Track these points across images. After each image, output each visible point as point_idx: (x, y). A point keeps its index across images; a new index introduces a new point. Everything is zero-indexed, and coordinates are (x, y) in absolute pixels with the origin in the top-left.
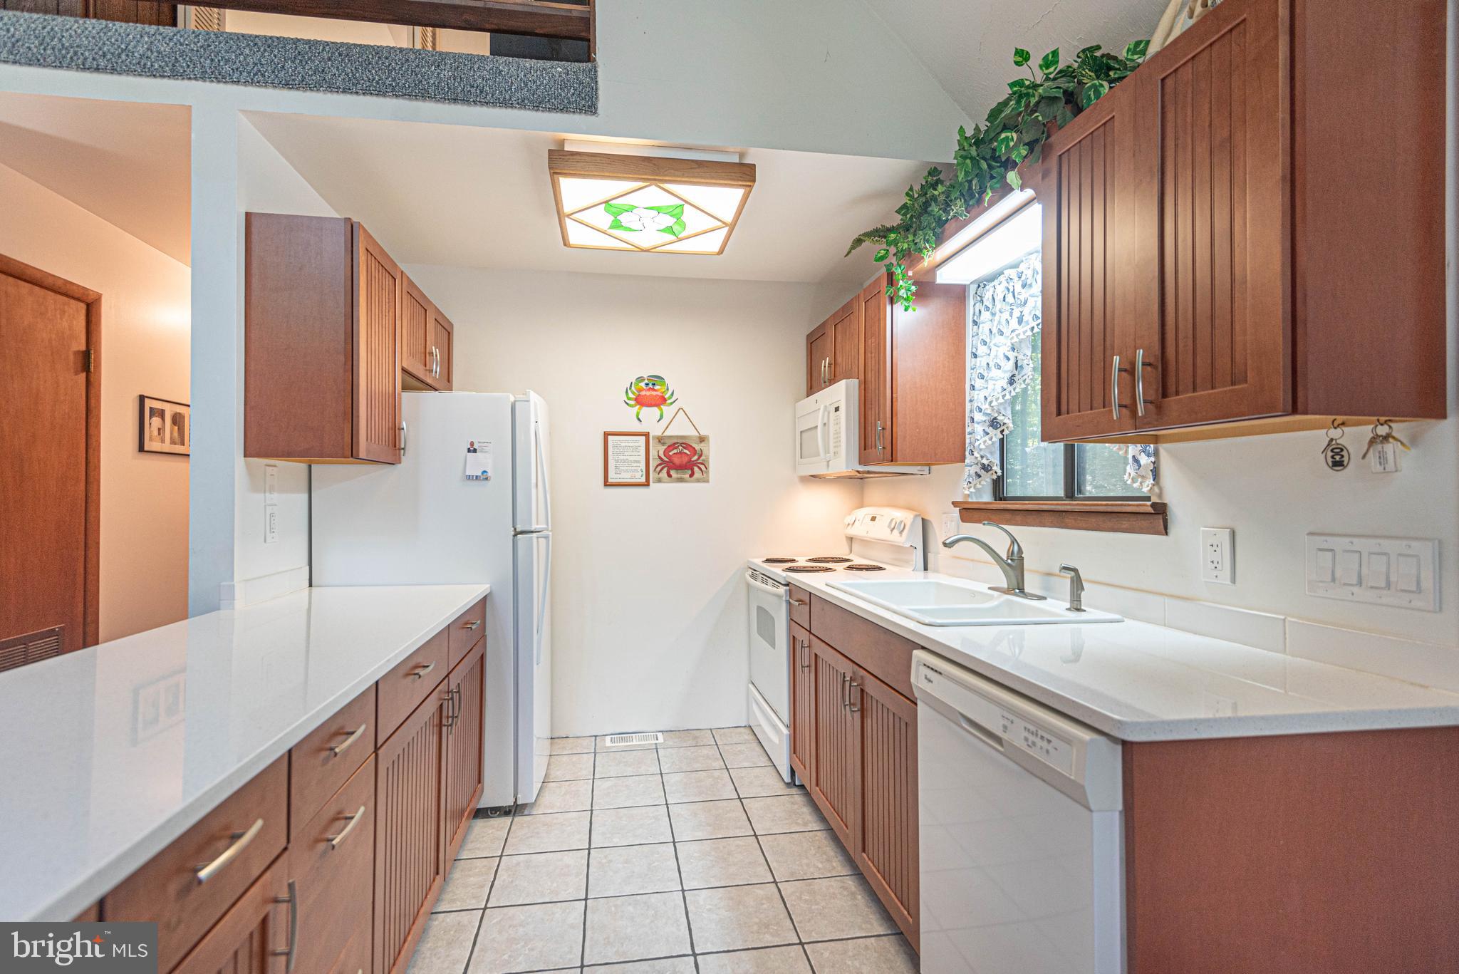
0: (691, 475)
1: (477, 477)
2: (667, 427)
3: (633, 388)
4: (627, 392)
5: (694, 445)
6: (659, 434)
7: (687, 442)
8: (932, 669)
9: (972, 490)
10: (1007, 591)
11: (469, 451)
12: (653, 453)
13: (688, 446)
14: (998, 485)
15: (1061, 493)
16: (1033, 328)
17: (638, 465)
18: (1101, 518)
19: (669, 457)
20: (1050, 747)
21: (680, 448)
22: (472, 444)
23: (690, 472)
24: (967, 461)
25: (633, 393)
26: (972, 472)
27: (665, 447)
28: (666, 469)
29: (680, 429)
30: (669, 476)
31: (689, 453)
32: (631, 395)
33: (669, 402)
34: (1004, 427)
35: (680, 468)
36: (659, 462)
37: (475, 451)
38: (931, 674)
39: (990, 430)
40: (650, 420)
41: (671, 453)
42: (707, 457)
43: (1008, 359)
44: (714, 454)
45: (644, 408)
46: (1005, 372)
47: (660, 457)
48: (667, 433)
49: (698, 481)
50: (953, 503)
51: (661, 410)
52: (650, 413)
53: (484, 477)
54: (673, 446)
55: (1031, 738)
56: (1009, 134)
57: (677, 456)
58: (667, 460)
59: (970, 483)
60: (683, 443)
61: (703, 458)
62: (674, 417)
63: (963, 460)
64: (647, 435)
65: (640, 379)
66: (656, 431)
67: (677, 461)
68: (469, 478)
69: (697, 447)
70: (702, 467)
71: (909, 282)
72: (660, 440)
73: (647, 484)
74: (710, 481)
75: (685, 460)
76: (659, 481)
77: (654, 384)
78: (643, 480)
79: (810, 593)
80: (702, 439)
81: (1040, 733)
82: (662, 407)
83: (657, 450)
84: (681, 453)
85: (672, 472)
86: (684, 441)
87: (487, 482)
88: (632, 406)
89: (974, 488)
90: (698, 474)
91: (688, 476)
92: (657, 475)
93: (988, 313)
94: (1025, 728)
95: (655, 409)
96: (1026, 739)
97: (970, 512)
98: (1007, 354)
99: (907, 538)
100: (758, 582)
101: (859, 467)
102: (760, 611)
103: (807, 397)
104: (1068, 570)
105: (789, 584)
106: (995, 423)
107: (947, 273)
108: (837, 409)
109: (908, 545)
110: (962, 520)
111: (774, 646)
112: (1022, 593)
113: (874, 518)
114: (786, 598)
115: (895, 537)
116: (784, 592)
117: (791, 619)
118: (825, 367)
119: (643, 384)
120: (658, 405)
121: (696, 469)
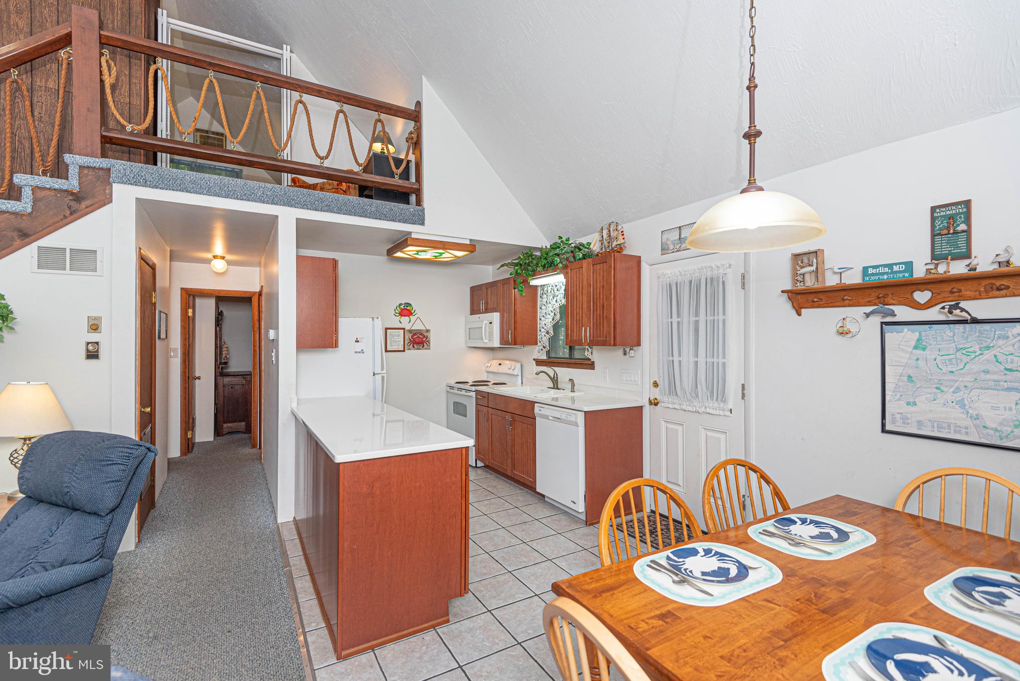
0: (423, 347)
1: (359, 352)
2: (413, 326)
3: (398, 308)
4: (395, 310)
5: (424, 334)
6: (409, 329)
7: (422, 332)
8: (538, 406)
10: (553, 388)
11: (356, 341)
12: (407, 337)
13: (422, 334)
14: (548, 353)
15: (568, 357)
16: (560, 304)
17: (400, 342)
18: (579, 365)
19: (414, 339)
21: (418, 335)
22: (357, 339)
23: (422, 345)
24: (538, 345)
26: (540, 349)
27: (412, 335)
28: (412, 344)
29: (418, 326)
30: (414, 347)
31: (422, 337)
32: (397, 311)
33: (413, 314)
34: (550, 334)
35: (418, 343)
36: (409, 341)
37: (358, 341)
38: (540, 409)
40: (405, 322)
41: (414, 337)
42: (430, 339)
43: (552, 312)
44: (433, 337)
45: (403, 317)
46: (551, 316)
47: (410, 339)
48: (412, 329)
49: (426, 349)
50: (534, 359)
52: (405, 319)
53: (362, 352)
54: (415, 334)
56: (557, 259)
59: (539, 352)
61: (428, 339)
62: (416, 321)
64: (404, 329)
65: (401, 304)
66: (408, 327)
67: (417, 340)
68: (356, 352)
69: (426, 334)
70: (427, 343)
71: (522, 284)
72: (410, 331)
73: (404, 351)
74: (431, 349)
75: (420, 340)
76: (409, 349)
77: (407, 307)
78: (402, 349)
79: (489, 393)
80: (428, 331)
81: (569, 414)
82: (410, 317)
83: (409, 336)
84: (418, 337)
85: (415, 345)
86: (420, 332)
88: (398, 316)
89: (540, 354)
90: (425, 346)
91: (421, 347)
92: (408, 347)
93: (545, 295)
94: (566, 414)
95: (407, 318)
96: (566, 417)
97: (539, 362)
98: (552, 310)
99: (517, 371)
100: (455, 391)
101: (499, 346)
102: (456, 404)
103: (471, 314)
104: (571, 380)
105: (476, 391)
106: (548, 333)
107: (534, 282)
108: (491, 323)
109: (516, 374)
110: (537, 365)
111: (466, 416)
112: (558, 388)
113: (500, 364)
114: (474, 396)
115: (511, 372)
116: (473, 394)
117: (477, 404)
118: (482, 304)
119: (402, 307)
120: (408, 316)
121: (425, 344)
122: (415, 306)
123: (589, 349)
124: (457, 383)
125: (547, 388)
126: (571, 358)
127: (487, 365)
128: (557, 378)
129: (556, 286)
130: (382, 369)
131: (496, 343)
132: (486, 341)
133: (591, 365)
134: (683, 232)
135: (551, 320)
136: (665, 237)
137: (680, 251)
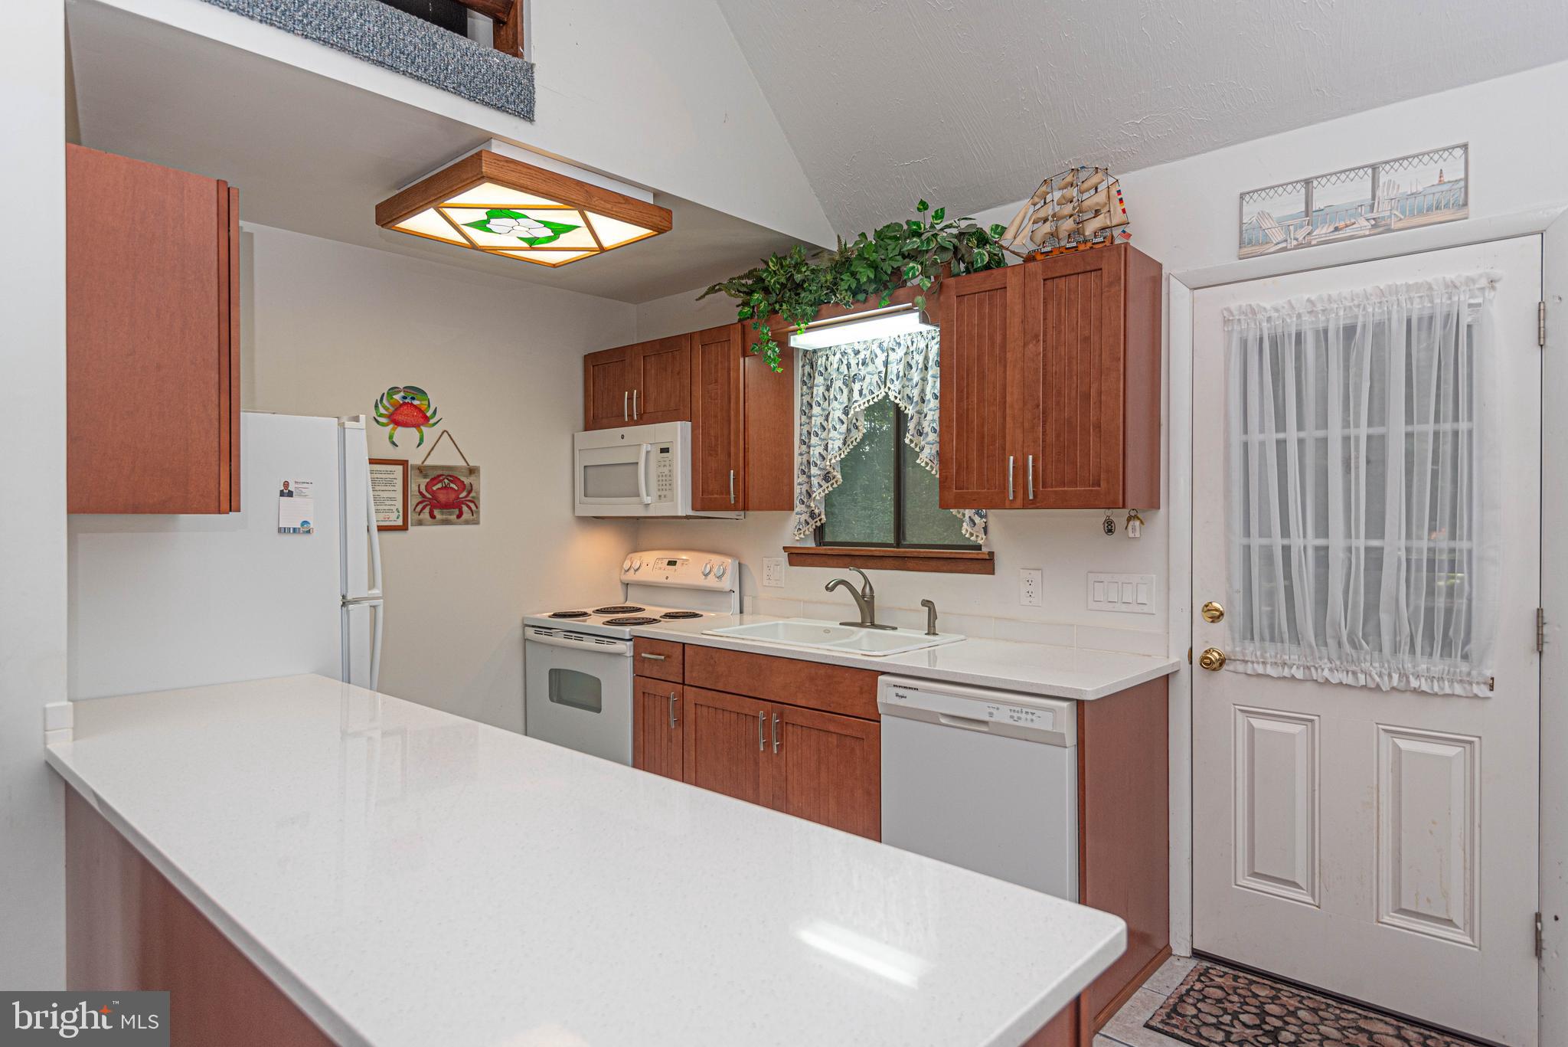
0: (459, 516)
1: (294, 529)
2: (429, 454)
3: (385, 401)
4: (376, 406)
5: (462, 479)
6: (418, 462)
7: (455, 474)
8: (905, 687)
9: (802, 536)
10: (861, 625)
11: (282, 494)
12: (413, 488)
13: (455, 480)
14: (819, 532)
15: (891, 539)
16: (868, 401)
17: (393, 502)
18: (942, 562)
19: (433, 493)
20: (1034, 717)
21: (446, 481)
22: (286, 484)
23: (457, 511)
24: (797, 510)
25: (385, 408)
26: (802, 520)
27: (428, 480)
28: (427, 510)
29: (444, 457)
30: (433, 516)
31: (456, 488)
32: (382, 411)
33: (432, 421)
34: (834, 481)
35: (446, 506)
36: (420, 499)
37: (290, 494)
38: (901, 692)
39: (823, 483)
40: (408, 443)
41: (435, 488)
42: (478, 493)
43: (843, 423)
44: (487, 490)
45: (400, 429)
46: (841, 434)
47: (421, 493)
48: (428, 463)
49: (467, 522)
50: (784, 548)
51: (421, 432)
52: (406, 436)
53: (305, 529)
54: (435, 480)
55: (1016, 715)
56: (915, 265)
57: (442, 491)
58: (430, 497)
59: (800, 530)
60: (450, 476)
61: (473, 494)
62: (438, 441)
63: (791, 508)
64: (404, 463)
65: (394, 390)
66: (415, 460)
67: (442, 497)
68: (282, 531)
69: (466, 481)
70: (472, 505)
71: (774, 343)
72: (422, 470)
73: (404, 528)
74: (481, 522)
75: (452, 496)
76: (420, 523)
77: (413, 398)
78: (400, 522)
79: (684, 644)
80: (472, 471)
81: (1024, 710)
82: (423, 428)
83: (418, 483)
84: (446, 488)
85: (436, 512)
86: (450, 473)
87: (309, 535)
88: (387, 425)
89: (804, 534)
90: (466, 515)
91: (455, 517)
92: (416, 516)
93: (822, 378)
94: (1011, 710)
95: (414, 430)
96: (1012, 717)
97: (797, 557)
98: (841, 417)
99: (728, 582)
100: (559, 639)
101: (691, 513)
102: (556, 675)
103: (587, 428)
104: (927, 604)
105: (635, 639)
106: (827, 478)
107: (801, 340)
108: (665, 450)
109: (728, 588)
110: (791, 564)
111: (598, 710)
112: (873, 625)
113: (672, 563)
114: (630, 653)
115: (711, 582)
116: (626, 648)
117: (638, 675)
118: (630, 398)
119: (398, 397)
120: (417, 426)
121: (465, 508)
122: (436, 399)
123: (977, 519)
124: (556, 615)
125: (841, 624)
126: (898, 544)
127: (627, 565)
128: (872, 597)
129: (857, 353)
130: (372, 585)
131: (681, 504)
132: (648, 500)
133: (985, 564)
134: (1316, 194)
135: (839, 443)
136: (1251, 210)
137: (1309, 245)
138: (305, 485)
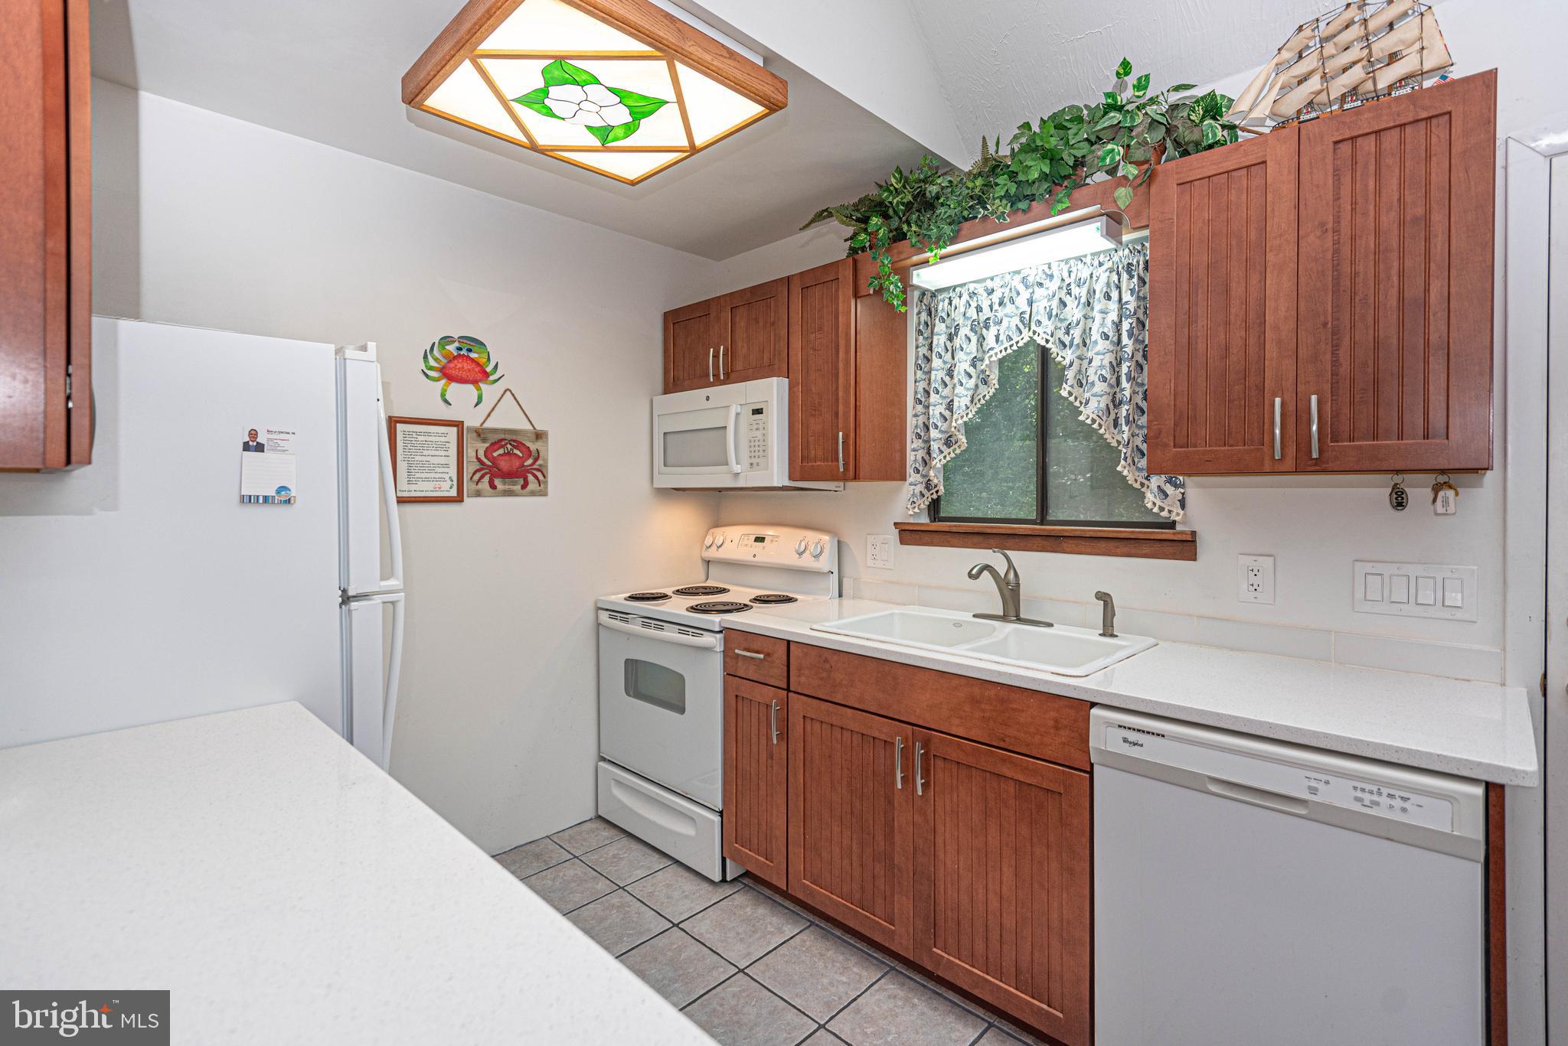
0: (524, 487)
1: (266, 498)
2: (489, 415)
3: (435, 352)
4: (425, 357)
5: (528, 444)
6: (477, 424)
7: (519, 438)
8: (1139, 731)
9: (916, 510)
10: (1004, 618)
11: (246, 447)
12: (469, 453)
13: (519, 445)
14: (934, 507)
15: (1033, 516)
16: (1006, 349)
17: (446, 470)
18: (1112, 544)
19: (493, 460)
20: (1406, 805)
21: (509, 446)
22: (253, 434)
23: (521, 481)
24: (910, 480)
25: (436, 360)
26: (917, 491)
27: (487, 445)
28: (487, 478)
29: (508, 419)
30: (493, 486)
31: (521, 455)
32: (432, 363)
33: (492, 378)
34: (956, 446)
35: (509, 475)
36: (477, 466)
37: (260, 448)
38: (1133, 736)
39: (944, 448)
40: (464, 402)
41: (495, 454)
42: (546, 461)
43: (970, 377)
44: (556, 457)
45: (454, 385)
46: (968, 389)
47: (479, 460)
48: (488, 425)
49: (533, 494)
50: (895, 524)
51: (479, 389)
52: (462, 394)
53: (283, 498)
54: (496, 444)
55: (1367, 797)
56: (1115, 147)
57: (504, 458)
58: (490, 464)
59: (915, 503)
60: (514, 441)
61: (540, 462)
62: (499, 400)
63: (903, 478)
64: (458, 425)
65: (446, 340)
66: (473, 420)
67: (504, 465)
68: (247, 500)
69: (533, 447)
70: (539, 474)
71: (896, 277)
72: (480, 433)
73: (459, 499)
74: (549, 494)
75: (516, 463)
76: (478, 494)
77: (470, 350)
78: (454, 493)
79: (789, 642)
80: (539, 436)
81: (1385, 791)
82: (482, 385)
83: (475, 449)
84: (508, 454)
85: (497, 482)
86: (514, 437)
87: (288, 506)
88: (438, 380)
89: (919, 509)
90: (533, 485)
91: (519, 487)
92: (473, 486)
93: (943, 325)
94: (1355, 788)
95: (470, 387)
96: (1357, 799)
97: (909, 534)
98: (968, 370)
99: (826, 563)
100: (636, 627)
101: (787, 483)
102: (632, 665)
103: (667, 391)
104: (1104, 598)
105: (724, 630)
106: (948, 442)
107: (925, 278)
108: (758, 412)
109: (826, 570)
110: (903, 542)
111: (681, 710)
112: (1019, 620)
113: (760, 539)
114: (720, 648)
115: (807, 561)
116: (715, 641)
117: (729, 674)
118: (716, 356)
119: (451, 348)
120: (475, 382)
121: (530, 477)
122: (498, 352)
123: (1169, 489)
124: (633, 598)
125: (974, 616)
126: (1045, 520)
127: (708, 541)
128: (1018, 585)
129: (991, 292)
130: (387, 573)
131: (777, 473)
132: (737, 469)
133: (1185, 547)
135: (966, 401)
138: (282, 436)
